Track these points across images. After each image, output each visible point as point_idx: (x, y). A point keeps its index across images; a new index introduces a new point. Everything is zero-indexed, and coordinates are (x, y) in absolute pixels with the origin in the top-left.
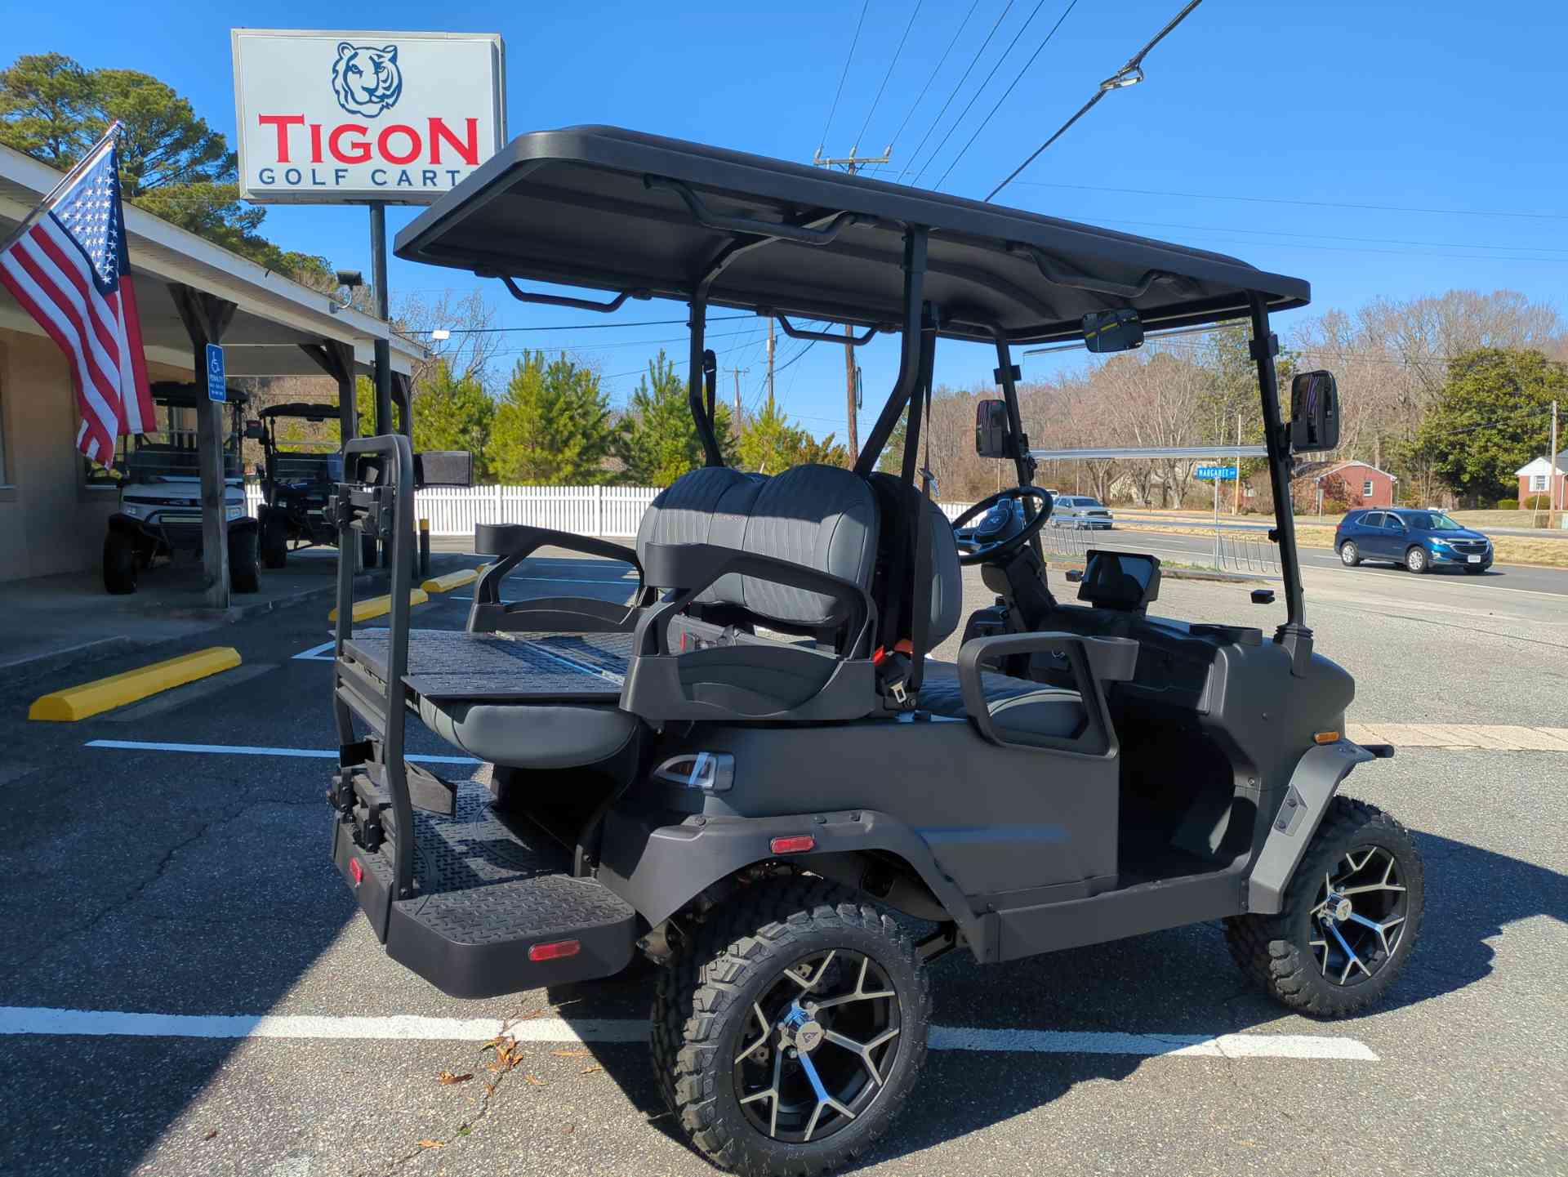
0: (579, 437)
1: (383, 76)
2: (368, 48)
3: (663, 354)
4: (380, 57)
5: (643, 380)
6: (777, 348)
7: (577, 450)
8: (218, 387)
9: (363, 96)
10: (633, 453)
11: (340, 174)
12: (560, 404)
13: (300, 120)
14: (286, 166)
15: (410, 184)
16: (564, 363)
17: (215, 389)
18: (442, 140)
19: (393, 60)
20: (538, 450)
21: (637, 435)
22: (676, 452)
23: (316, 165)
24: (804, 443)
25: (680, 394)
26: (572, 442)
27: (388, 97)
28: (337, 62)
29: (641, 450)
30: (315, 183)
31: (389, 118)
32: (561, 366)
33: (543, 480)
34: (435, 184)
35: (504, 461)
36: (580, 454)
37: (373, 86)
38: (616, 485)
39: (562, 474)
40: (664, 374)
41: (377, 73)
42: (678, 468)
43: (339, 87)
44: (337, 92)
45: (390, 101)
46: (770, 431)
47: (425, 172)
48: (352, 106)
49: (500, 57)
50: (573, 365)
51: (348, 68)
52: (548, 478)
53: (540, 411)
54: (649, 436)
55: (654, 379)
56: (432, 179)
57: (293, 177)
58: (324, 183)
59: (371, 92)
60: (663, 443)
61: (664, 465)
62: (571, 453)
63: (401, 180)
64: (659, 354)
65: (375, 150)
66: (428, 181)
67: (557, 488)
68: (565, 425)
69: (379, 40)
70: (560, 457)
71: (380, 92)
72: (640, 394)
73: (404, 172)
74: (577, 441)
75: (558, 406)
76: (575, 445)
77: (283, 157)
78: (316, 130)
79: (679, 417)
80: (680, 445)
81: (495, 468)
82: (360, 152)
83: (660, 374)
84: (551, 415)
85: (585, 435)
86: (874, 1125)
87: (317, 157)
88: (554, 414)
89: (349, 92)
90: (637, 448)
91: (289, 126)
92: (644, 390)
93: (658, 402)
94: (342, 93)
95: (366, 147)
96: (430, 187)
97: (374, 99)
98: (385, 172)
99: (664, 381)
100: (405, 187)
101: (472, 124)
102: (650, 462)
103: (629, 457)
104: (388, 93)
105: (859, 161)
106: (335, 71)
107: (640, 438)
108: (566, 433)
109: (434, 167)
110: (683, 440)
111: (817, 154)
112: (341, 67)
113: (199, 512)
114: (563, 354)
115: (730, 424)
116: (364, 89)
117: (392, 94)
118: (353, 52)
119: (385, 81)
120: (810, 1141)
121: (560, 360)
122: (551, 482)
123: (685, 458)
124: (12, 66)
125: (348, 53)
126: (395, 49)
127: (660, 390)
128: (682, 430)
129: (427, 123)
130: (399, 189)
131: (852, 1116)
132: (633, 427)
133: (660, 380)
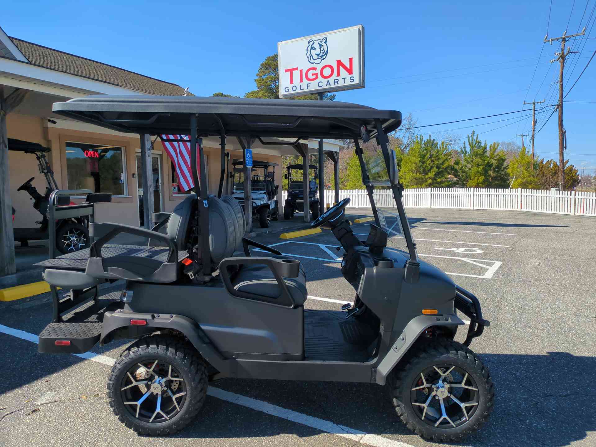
0: (435, 168)
1: (322, 49)
2: (317, 40)
3: (474, 132)
4: (321, 42)
5: (464, 143)
6: (537, 124)
7: (434, 173)
8: (249, 162)
9: (315, 57)
10: (459, 173)
11: (308, 85)
12: (428, 156)
13: (296, 69)
14: (292, 85)
15: (330, 85)
16: (430, 139)
17: (248, 163)
18: (341, 67)
19: (325, 42)
20: (418, 174)
21: (460, 166)
22: (478, 172)
23: (301, 84)
24: (552, 165)
25: (481, 148)
26: (432, 171)
27: (324, 56)
28: (308, 47)
29: (463, 172)
30: (301, 89)
31: (324, 63)
32: (429, 141)
33: (419, 186)
34: (338, 84)
35: (405, 179)
36: (435, 175)
37: (319, 53)
38: (452, 187)
39: (427, 183)
40: (474, 141)
41: (320, 48)
42: (478, 179)
43: (308, 56)
44: (308, 57)
45: (324, 57)
46: (524, 161)
47: (335, 80)
48: (312, 61)
49: (362, 34)
50: (434, 140)
51: (312, 48)
52: (421, 185)
53: (419, 159)
54: (466, 166)
55: (469, 143)
56: (337, 82)
57: (294, 88)
58: (303, 89)
59: (318, 55)
60: (472, 169)
61: (472, 178)
62: (431, 174)
63: (327, 84)
64: (472, 133)
65: (319, 75)
66: (336, 83)
67: (425, 189)
68: (429, 164)
69: (320, 36)
70: (427, 176)
71: (320, 55)
72: (463, 150)
73: (328, 81)
74: (434, 170)
75: (427, 157)
76: (433, 172)
77: (292, 82)
78: (301, 71)
79: (481, 158)
80: (480, 169)
81: (402, 181)
82: (314, 77)
83: (472, 140)
84: (424, 160)
85: (438, 167)
86: (175, 423)
87: (301, 81)
88: (425, 160)
89: (311, 56)
90: (460, 171)
91: (294, 72)
92: (465, 148)
93: (471, 153)
94: (309, 57)
95: (316, 74)
96: (337, 85)
97: (319, 57)
98: (322, 82)
99: (474, 143)
100: (328, 86)
101: (351, 60)
102: (466, 177)
103: (457, 175)
104: (324, 54)
105: (568, 37)
106: (307, 50)
107: (462, 167)
108: (429, 167)
109: (338, 78)
110: (481, 167)
111: (545, 37)
112: (309, 49)
113: (243, 202)
114: (430, 136)
115: (506, 159)
116: (316, 54)
117: (325, 55)
118: (313, 42)
119: (323, 50)
120: (151, 423)
121: (429, 138)
122: (423, 186)
123: (482, 174)
124: (265, 61)
125: (311, 43)
126: (326, 39)
127: (472, 147)
128: (481, 163)
129: (336, 62)
130: (327, 87)
131: (168, 419)
132: (459, 163)
133: (472, 143)
